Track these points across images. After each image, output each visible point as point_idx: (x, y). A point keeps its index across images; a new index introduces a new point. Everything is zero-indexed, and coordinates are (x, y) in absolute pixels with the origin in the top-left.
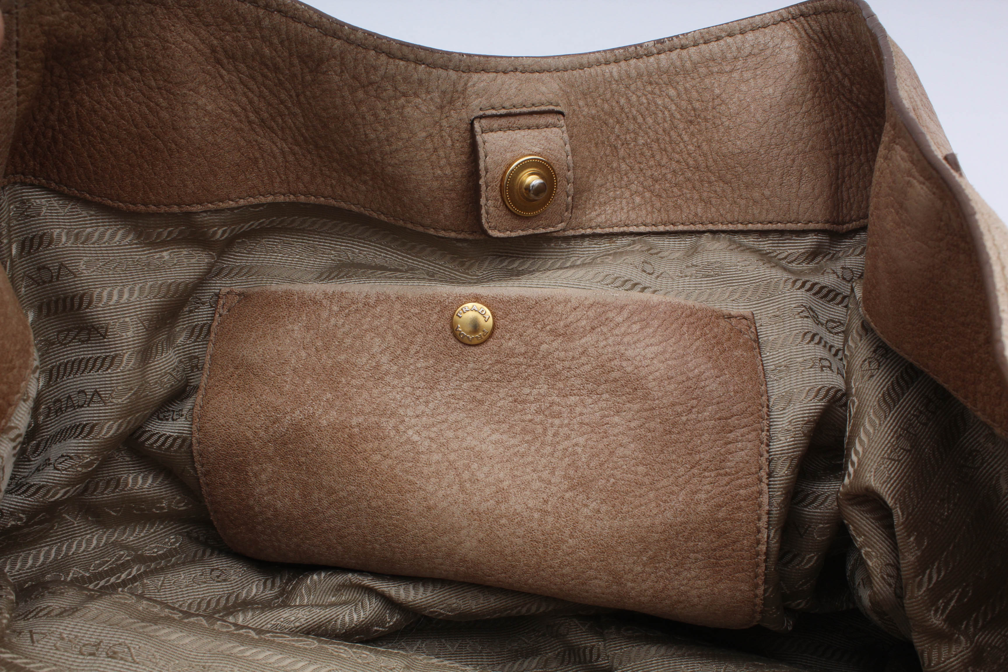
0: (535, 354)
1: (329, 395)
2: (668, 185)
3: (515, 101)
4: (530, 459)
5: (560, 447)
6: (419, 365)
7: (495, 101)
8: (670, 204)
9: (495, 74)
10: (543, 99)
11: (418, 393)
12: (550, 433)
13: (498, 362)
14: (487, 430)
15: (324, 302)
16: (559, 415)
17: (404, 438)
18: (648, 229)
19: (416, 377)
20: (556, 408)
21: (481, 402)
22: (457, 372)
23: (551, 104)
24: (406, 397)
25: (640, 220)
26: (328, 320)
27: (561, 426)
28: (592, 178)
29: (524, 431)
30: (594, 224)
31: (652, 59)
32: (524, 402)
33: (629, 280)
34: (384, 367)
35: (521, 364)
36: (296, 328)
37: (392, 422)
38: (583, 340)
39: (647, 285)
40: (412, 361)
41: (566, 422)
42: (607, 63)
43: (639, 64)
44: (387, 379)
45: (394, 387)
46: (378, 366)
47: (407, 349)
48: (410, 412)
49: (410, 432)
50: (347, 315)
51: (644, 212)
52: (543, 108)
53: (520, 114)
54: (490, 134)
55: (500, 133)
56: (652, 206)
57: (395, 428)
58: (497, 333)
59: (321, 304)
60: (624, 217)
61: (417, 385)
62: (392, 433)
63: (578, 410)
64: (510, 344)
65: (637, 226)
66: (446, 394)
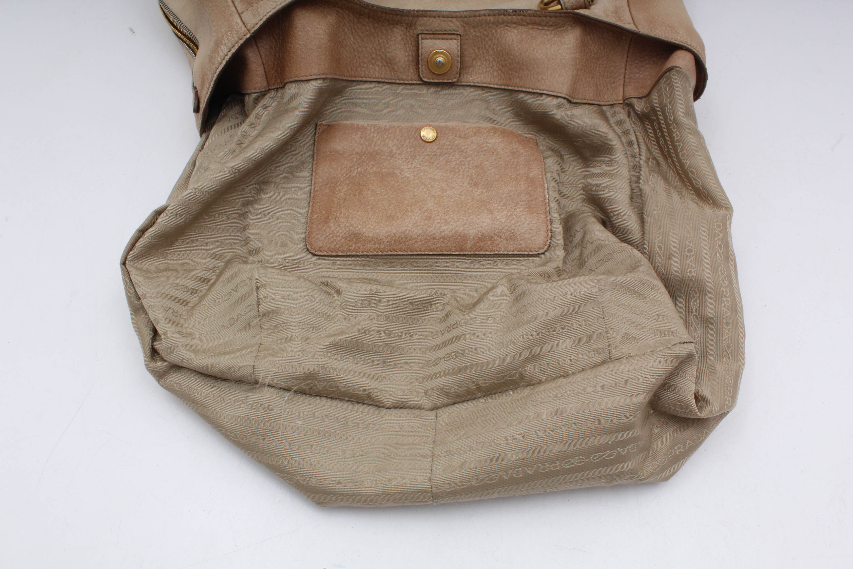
0: (453, 144)
1: (372, 163)
2: (507, 69)
3: (437, 29)
4: (454, 180)
5: (466, 175)
6: (408, 151)
7: (427, 28)
8: (508, 77)
9: (429, 18)
10: (451, 29)
11: (408, 160)
12: (461, 171)
13: (438, 148)
14: (436, 172)
15: (368, 128)
16: (464, 165)
17: (404, 176)
18: (498, 87)
19: (407, 155)
20: (463, 163)
21: (433, 163)
22: (423, 153)
23: (454, 31)
24: (403, 162)
25: (495, 83)
26: (370, 134)
27: (465, 168)
28: (474, 62)
29: (451, 171)
30: (475, 82)
31: (510, 17)
32: (450, 162)
33: (488, 117)
34: (394, 152)
35: (448, 149)
36: (357, 137)
37: (398, 171)
38: (472, 139)
39: (495, 119)
40: (405, 149)
41: (467, 166)
42: (489, 15)
43: (504, 18)
44: (396, 156)
45: (398, 159)
46: (391, 152)
47: (403, 145)
48: (405, 167)
49: (406, 174)
50: (378, 133)
51: (497, 79)
52: (450, 32)
53: (439, 34)
54: (425, 40)
55: (430, 40)
56: (501, 77)
57: (400, 173)
58: (438, 139)
59: (366, 128)
60: (489, 80)
61: (408, 158)
62: (399, 175)
63: (471, 162)
64: (443, 142)
65: (494, 85)
66: (419, 160)
